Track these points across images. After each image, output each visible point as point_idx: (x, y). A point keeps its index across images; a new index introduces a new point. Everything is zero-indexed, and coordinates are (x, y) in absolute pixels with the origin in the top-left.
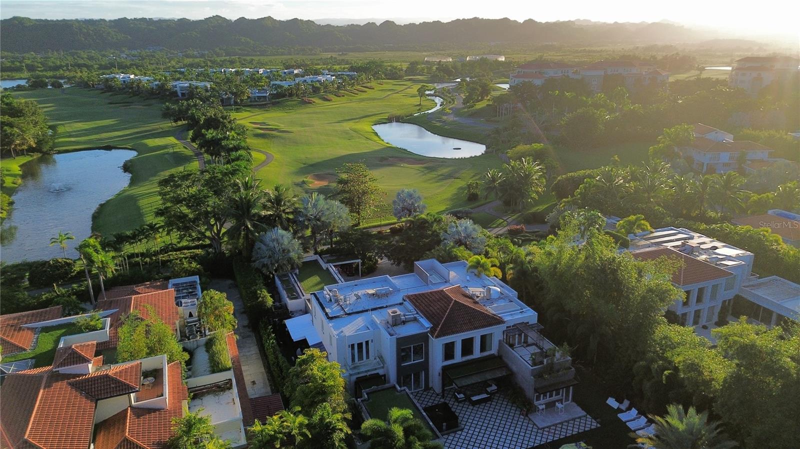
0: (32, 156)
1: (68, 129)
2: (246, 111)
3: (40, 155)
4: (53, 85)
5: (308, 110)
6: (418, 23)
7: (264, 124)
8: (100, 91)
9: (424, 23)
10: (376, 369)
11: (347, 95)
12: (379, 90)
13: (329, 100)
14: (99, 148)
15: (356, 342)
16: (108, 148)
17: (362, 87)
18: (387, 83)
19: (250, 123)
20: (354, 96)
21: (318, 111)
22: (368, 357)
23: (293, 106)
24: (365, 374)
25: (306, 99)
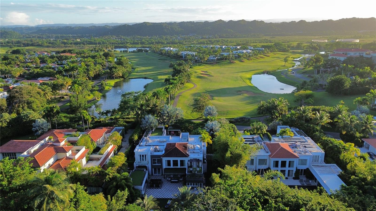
0: (120, 79)
1: (139, 70)
2: (203, 65)
3: (123, 79)
4: (145, 51)
5: (230, 66)
6: (319, 21)
7: (206, 72)
8: (158, 54)
9: (323, 21)
10: (145, 164)
11: (253, 59)
12: (272, 57)
13: (243, 62)
14: (143, 78)
15: (142, 154)
16: (145, 78)
17: (264, 55)
18: (278, 54)
19: (201, 71)
20: (257, 60)
21: (234, 67)
22: (146, 160)
23: (224, 64)
24: (141, 165)
25: (232, 61)
